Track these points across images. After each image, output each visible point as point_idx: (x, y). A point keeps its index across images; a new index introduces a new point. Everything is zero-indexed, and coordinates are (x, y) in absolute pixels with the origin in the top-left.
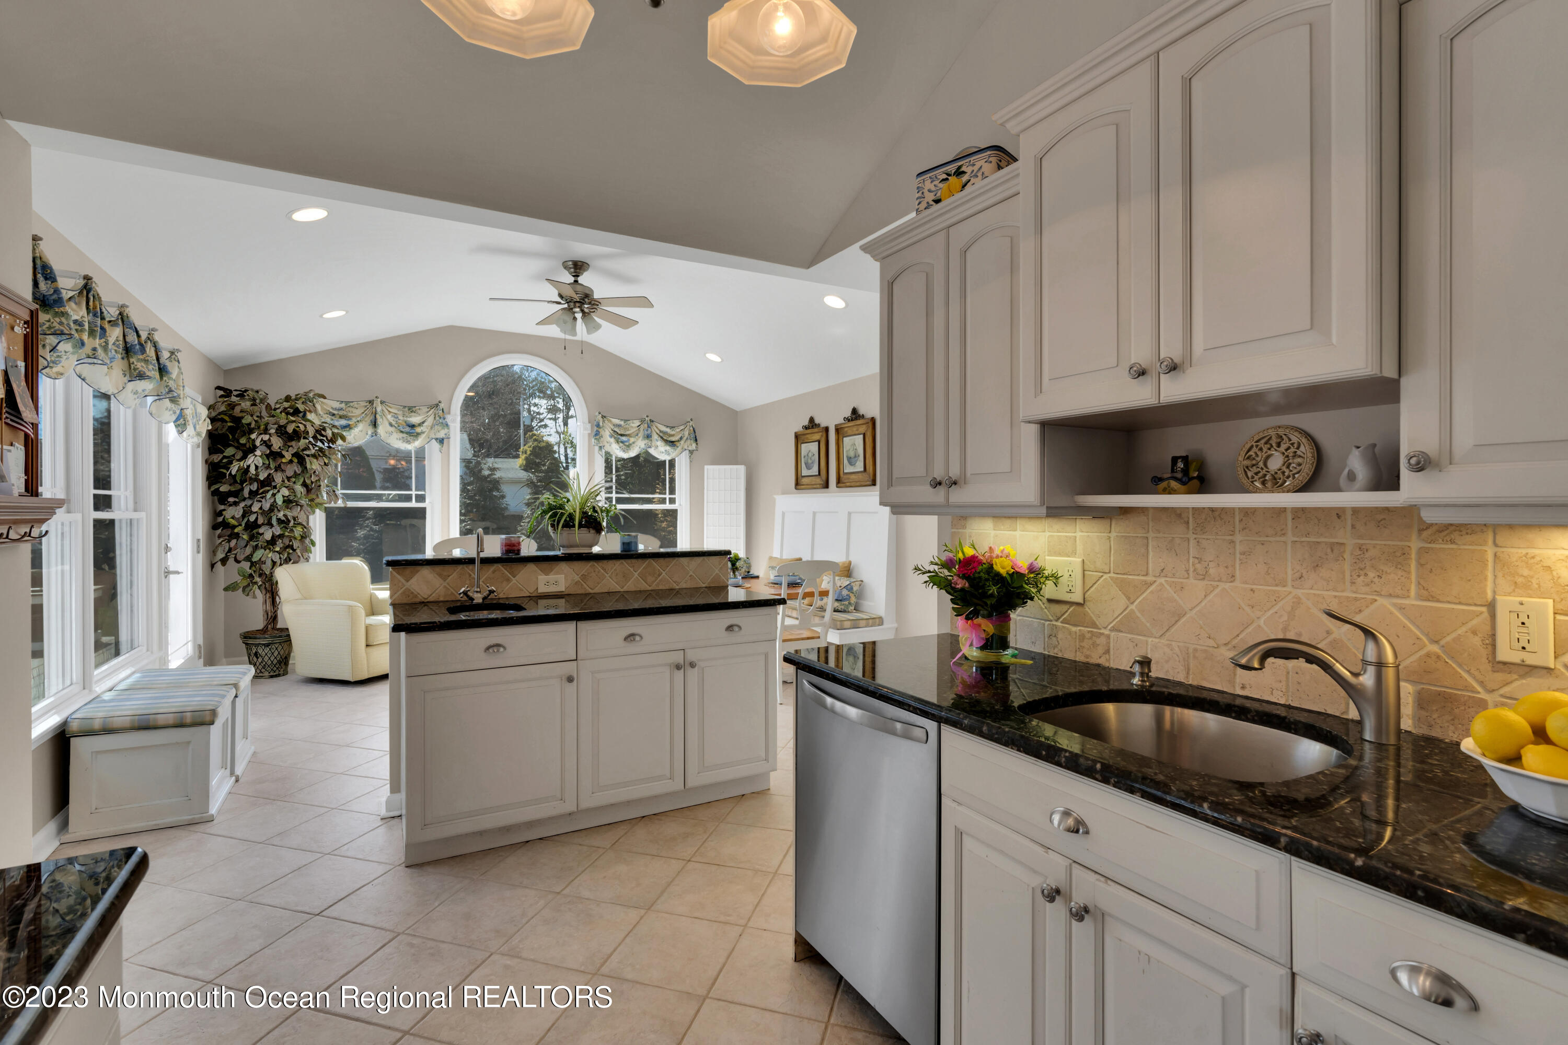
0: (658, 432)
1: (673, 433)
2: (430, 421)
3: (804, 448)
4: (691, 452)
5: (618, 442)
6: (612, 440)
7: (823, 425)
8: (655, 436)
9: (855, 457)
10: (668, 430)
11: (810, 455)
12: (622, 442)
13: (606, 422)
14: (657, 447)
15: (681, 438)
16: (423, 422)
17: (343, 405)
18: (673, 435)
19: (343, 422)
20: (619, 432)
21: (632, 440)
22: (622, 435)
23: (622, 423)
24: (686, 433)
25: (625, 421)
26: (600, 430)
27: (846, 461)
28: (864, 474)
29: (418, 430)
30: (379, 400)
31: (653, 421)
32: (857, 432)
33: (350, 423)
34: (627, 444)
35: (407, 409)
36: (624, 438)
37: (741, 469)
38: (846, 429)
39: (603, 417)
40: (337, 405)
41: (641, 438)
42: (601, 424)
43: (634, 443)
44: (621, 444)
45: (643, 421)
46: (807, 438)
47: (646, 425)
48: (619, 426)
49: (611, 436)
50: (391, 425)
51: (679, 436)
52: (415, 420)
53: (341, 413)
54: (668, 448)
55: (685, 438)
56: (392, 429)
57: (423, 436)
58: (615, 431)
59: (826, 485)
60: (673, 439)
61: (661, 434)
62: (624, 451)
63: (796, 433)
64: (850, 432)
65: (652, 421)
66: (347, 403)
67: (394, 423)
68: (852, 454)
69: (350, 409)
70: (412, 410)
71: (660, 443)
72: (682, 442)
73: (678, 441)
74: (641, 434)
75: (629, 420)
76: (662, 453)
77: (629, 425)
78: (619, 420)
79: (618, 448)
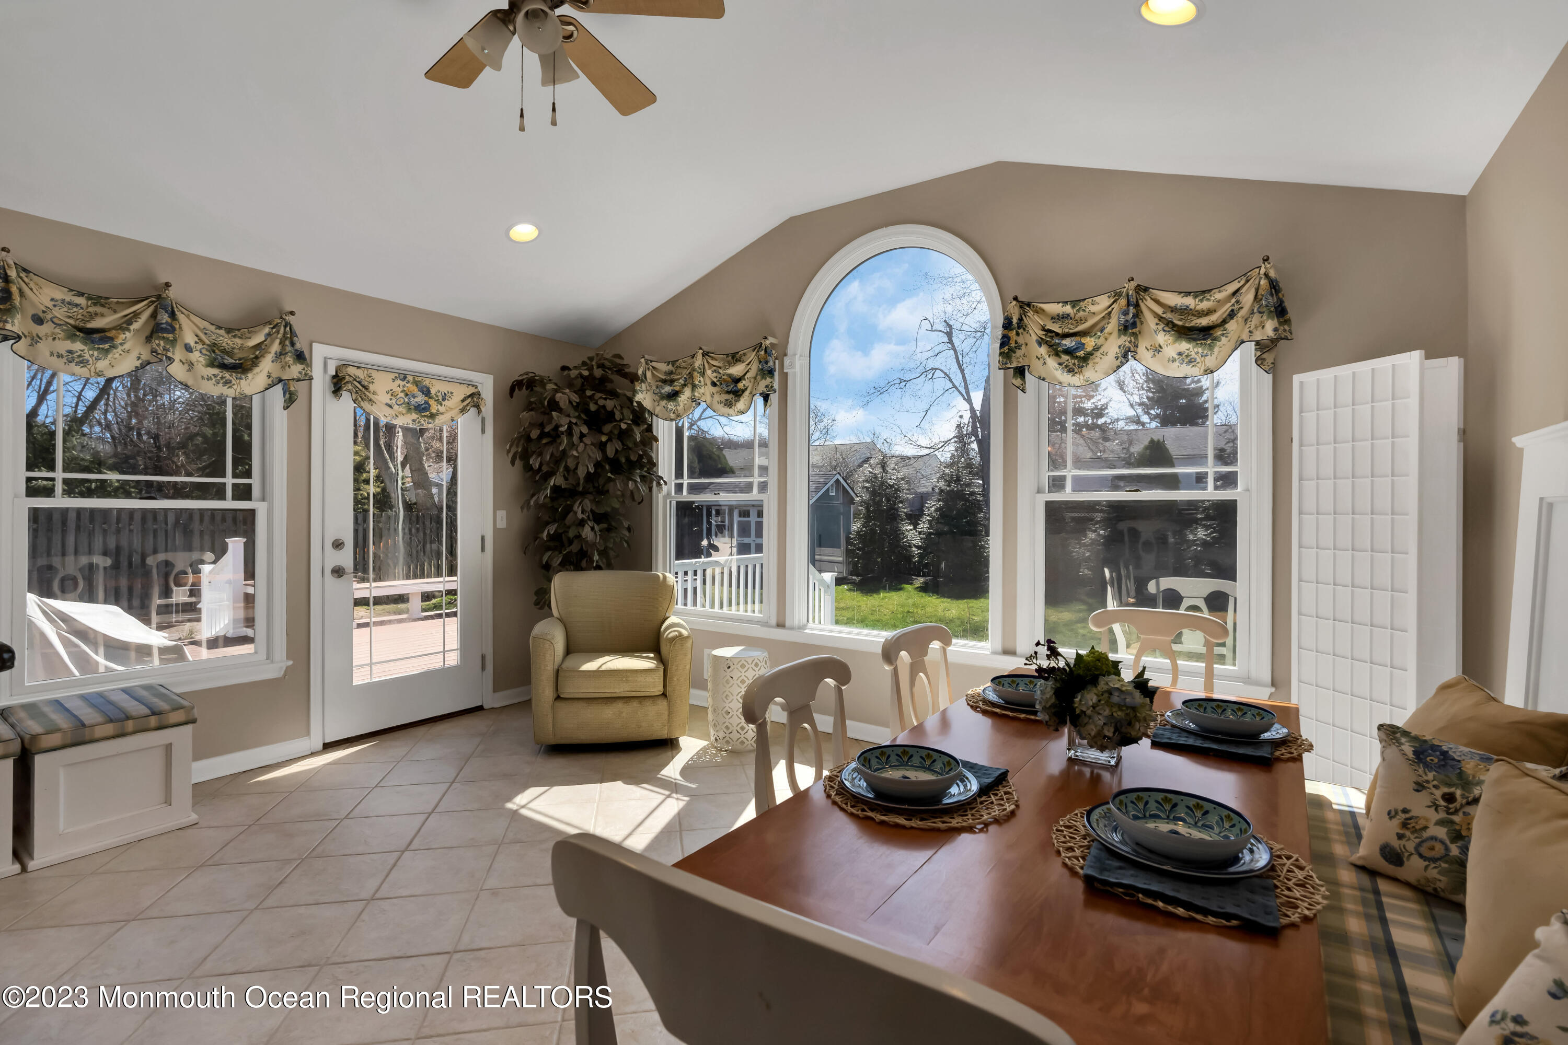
0: (1159, 310)
1: (1205, 305)
2: (755, 367)
4: (1264, 347)
5: (1057, 354)
6: (1043, 350)
8: (1150, 321)
10: (1190, 301)
12: (1068, 352)
13: (1030, 314)
14: (1158, 349)
15: (1232, 315)
16: (746, 374)
17: (670, 367)
18: (1209, 312)
19: (667, 389)
20: (1059, 331)
21: (1089, 343)
22: (1066, 336)
23: (1068, 309)
24: (1248, 298)
25: (1074, 303)
26: (1013, 334)
29: (740, 385)
30: (701, 351)
31: (1146, 290)
33: (677, 388)
34: (1081, 354)
35: (730, 358)
36: (1068, 343)
39: (1024, 305)
40: (663, 367)
41: (1116, 333)
42: (1015, 321)
43: (1097, 349)
44: (1065, 358)
45: (1117, 295)
47: (1123, 302)
48: (1064, 317)
49: (1040, 342)
50: (714, 384)
51: (1227, 307)
52: (736, 370)
53: (668, 378)
54: (1184, 346)
55: (1242, 313)
56: (715, 389)
57: (747, 393)
58: (1049, 331)
60: (1204, 322)
61: (1169, 316)
62: (1070, 371)
65: (1142, 289)
66: (673, 363)
67: (715, 380)
69: (679, 370)
70: (735, 358)
71: (1162, 338)
72: (1232, 326)
73: (1224, 322)
74: (1113, 325)
75: (1084, 300)
76: (1174, 360)
77: (1084, 310)
78: (1061, 304)
79: (1057, 366)
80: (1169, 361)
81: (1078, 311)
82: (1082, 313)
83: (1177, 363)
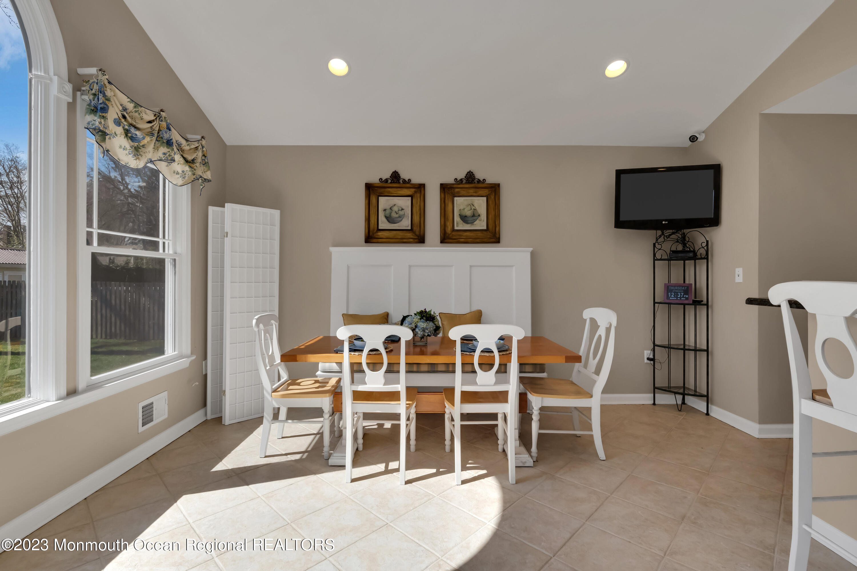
1: (187, 148)
3: (384, 202)
4: (204, 182)
6: (119, 130)
7: (416, 180)
9: (474, 216)
10: (183, 142)
11: (395, 209)
15: (195, 160)
20: (130, 121)
21: (145, 140)
22: (134, 127)
23: (132, 106)
24: (200, 154)
25: (137, 105)
27: (457, 218)
28: (485, 233)
32: (475, 194)
34: (139, 144)
36: (134, 132)
37: (276, 213)
38: (457, 190)
41: (154, 141)
43: (145, 146)
44: (131, 143)
45: (157, 116)
46: (389, 192)
48: (126, 110)
49: (117, 123)
51: (196, 155)
54: (187, 168)
58: (123, 116)
59: (421, 240)
60: (187, 157)
63: (366, 184)
64: (463, 192)
68: (468, 212)
75: (141, 106)
76: (178, 173)
77: (139, 114)
78: (129, 100)
79: (128, 147)
80: (174, 172)
81: (136, 112)
82: (137, 114)
83: (179, 176)
